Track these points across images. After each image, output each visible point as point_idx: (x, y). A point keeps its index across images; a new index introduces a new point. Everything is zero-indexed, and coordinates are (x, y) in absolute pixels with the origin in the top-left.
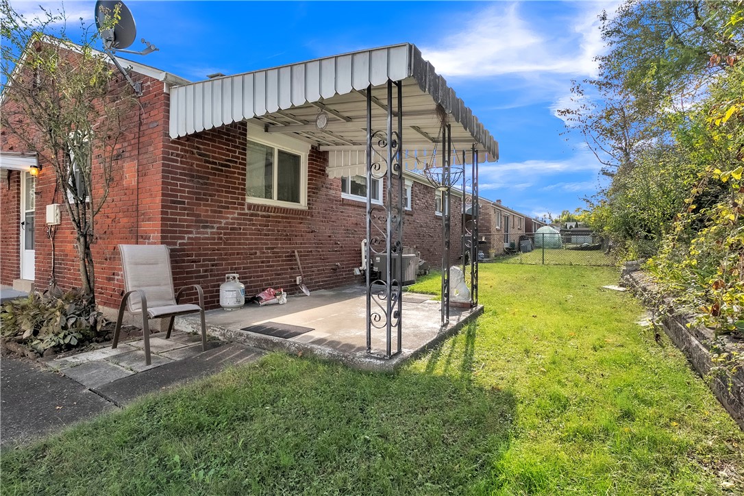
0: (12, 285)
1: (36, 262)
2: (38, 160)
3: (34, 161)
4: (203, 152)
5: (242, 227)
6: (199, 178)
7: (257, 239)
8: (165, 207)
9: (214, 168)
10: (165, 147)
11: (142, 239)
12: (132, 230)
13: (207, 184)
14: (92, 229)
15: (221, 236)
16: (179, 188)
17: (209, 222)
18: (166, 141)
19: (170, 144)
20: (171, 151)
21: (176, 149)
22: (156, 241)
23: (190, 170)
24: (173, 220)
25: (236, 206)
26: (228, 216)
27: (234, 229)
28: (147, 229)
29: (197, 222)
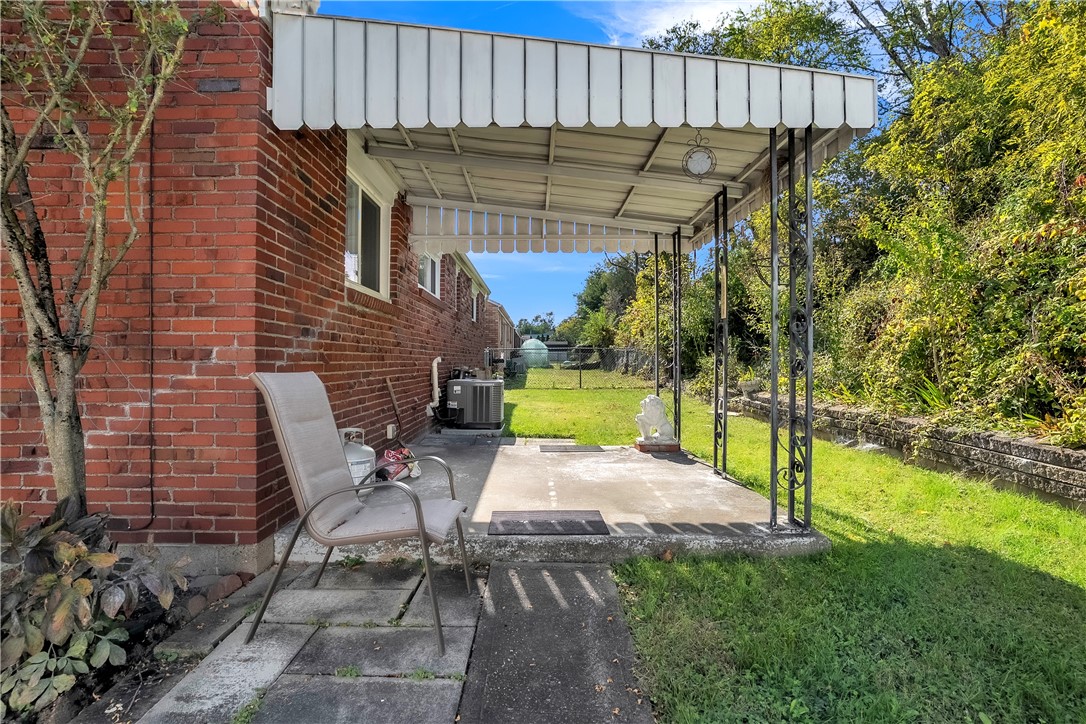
4: (303, 170)
5: (342, 334)
6: (300, 226)
7: (355, 358)
8: (260, 283)
9: (315, 210)
10: (261, 144)
11: (175, 359)
12: (125, 337)
13: (308, 241)
14: (87, 332)
15: (322, 351)
16: (276, 243)
17: (309, 321)
18: (262, 131)
19: (267, 141)
20: (267, 156)
21: (273, 154)
22: (235, 363)
23: (290, 206)
24: (269, 314)
25: (336, 291)
26: (329, 310)
27: (334, 337)
28: (194, 334)
29: (298, 320)
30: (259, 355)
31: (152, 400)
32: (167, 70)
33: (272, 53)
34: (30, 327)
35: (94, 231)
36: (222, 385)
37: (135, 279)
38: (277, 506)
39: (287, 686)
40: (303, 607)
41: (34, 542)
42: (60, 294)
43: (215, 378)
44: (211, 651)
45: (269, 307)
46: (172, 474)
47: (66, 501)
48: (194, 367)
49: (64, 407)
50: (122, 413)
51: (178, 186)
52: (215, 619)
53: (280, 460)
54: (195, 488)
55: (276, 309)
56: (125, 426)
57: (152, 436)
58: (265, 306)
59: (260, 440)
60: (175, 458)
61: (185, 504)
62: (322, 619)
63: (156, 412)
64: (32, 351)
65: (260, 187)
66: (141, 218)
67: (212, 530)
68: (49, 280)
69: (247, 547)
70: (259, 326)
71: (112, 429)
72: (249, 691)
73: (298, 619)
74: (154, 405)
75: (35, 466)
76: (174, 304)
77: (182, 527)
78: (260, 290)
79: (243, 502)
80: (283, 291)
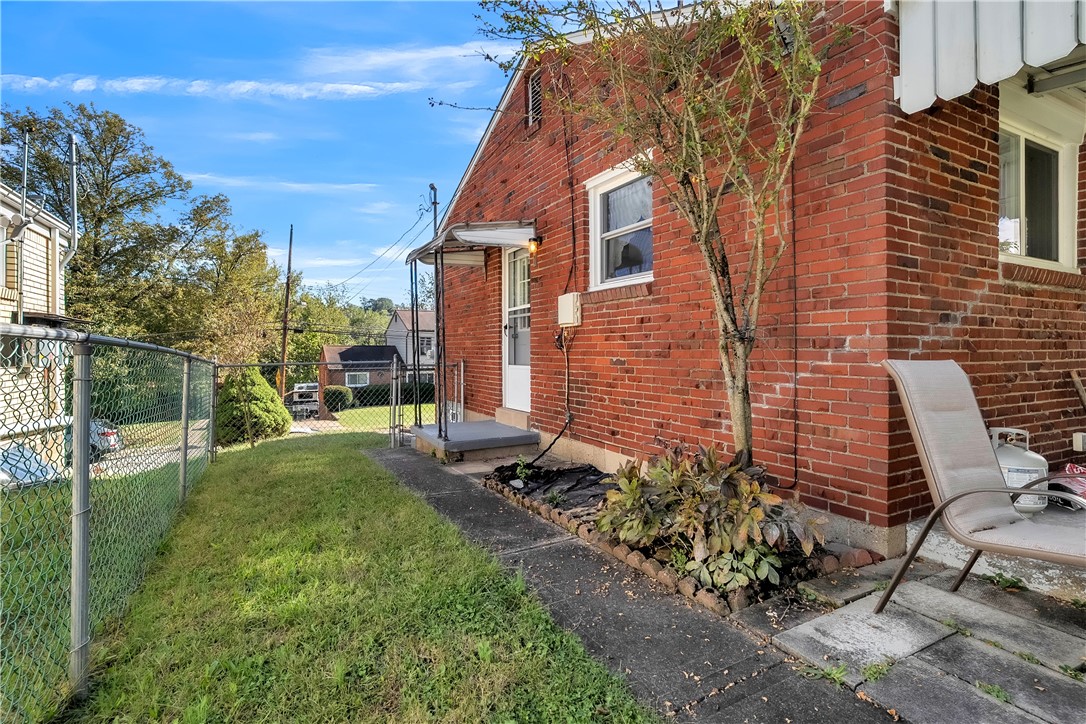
0: (494, 415)
1: (532, 384)
2: (536, 229)
3: (530, 232)
4: (939, 146)
5: (995, 318)
6: (936, 205)
7: (1015, 345)
8: (891, 273)
9: (955, 184)
10: (890, 136)
11: (814, 347)
12: (776, 329)
13: (946, 220)
14: (753, 327)
15: (967, 337)
16: (909, 230)
17: (950, 306)
18: (890, 123)
19: (895, 130)
20: (896, 145)
21: (902, 140)
22: (867, 351)
23: (925, 188)
24: (902, 302)
25: (986, 269)
26: (976, 292)
27: (983, 322)
28: (829, 325)
29: (934, 306)
30: (891, 343)
31: (797, 382)
32: (805, 109)
33: (898, 41)
34: (721, 324)
35: (756, 247)
36: (855, 371)
37: (783, 282)
38: (910, 496)
39: (917, 669)
40: (938, 605)
41: (725, 476)
42: (737, 298)
43: (849, 364)
44: (843, 605)
45: (902, 295)
46: (811, 447)
47: (741, 451)
48: (829, 354)
49: (740, 384)
50: (773, 391)
51: (814, 197)
52: (847, 582)
53: (913, 450)
54: (830, 463)
55: (909, 296)
56: (775, 402)
57: (796, 412)
58: (898, 294)
59: (892, 427)
60: (814, 434)
61: (822, 475)
62: (961, 627)
63: (799, 393)
64: (721, 342)
65: (890, 178)
66: (786, 232)
67: (845, 504)
68: (730, 290)
69: (878, 528)
70: (890, 315)
71: (768, 403)
72: (878, 654)
73: (931, 614)
74: (798, 387)
75: (718, 425)
76: (812, 300)
77: (819, 495)
78: (891, 280)
79: (875, 484)
80: (917, 277)
